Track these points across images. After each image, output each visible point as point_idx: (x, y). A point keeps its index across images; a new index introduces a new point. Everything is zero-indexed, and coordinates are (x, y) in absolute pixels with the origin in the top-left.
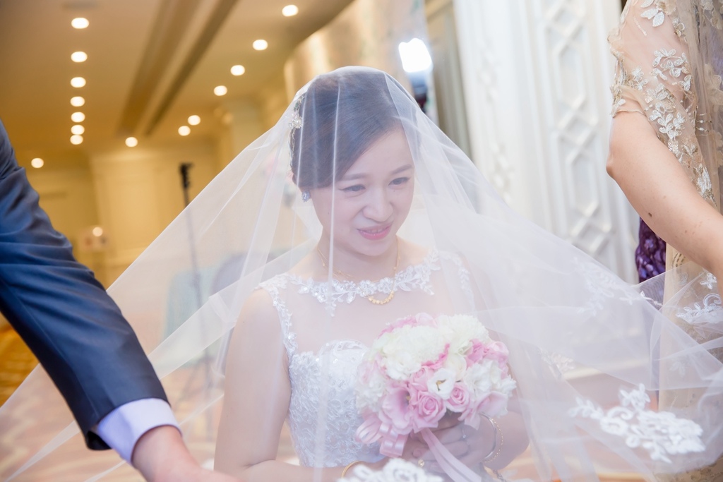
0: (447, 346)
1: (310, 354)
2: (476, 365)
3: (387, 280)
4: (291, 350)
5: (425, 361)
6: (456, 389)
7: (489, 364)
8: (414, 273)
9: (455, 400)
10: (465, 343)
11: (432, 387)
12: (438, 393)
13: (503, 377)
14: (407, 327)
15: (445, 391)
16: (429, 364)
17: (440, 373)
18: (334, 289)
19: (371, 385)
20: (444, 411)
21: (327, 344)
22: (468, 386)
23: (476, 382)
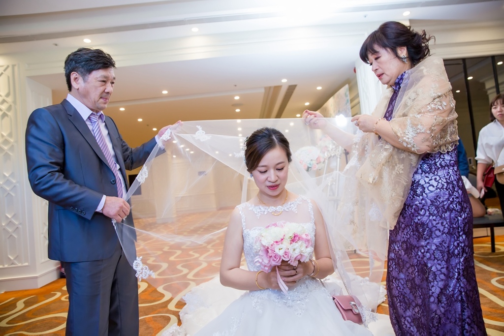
0: (284, 236)
1: (248, 230)
2: (294, 243)
3: (280, 206)
4: (244, 229)
5: (275, 241)
6: (286, 252)
7: (300, 243)
8: (291, 204)
9: (285, 256)
10: (291, 235)
11: (277, 251)
12: (278, 253)
13: (307, 247)
14: (273, 227)
15: (281, 253)
16: (277, 242)
17: (280, 246)
18: (260, 209)
19: (257, 245)
20: (281, 260)
21: (254, 228)
22: (291, 251)
23: (294, 250)
